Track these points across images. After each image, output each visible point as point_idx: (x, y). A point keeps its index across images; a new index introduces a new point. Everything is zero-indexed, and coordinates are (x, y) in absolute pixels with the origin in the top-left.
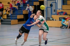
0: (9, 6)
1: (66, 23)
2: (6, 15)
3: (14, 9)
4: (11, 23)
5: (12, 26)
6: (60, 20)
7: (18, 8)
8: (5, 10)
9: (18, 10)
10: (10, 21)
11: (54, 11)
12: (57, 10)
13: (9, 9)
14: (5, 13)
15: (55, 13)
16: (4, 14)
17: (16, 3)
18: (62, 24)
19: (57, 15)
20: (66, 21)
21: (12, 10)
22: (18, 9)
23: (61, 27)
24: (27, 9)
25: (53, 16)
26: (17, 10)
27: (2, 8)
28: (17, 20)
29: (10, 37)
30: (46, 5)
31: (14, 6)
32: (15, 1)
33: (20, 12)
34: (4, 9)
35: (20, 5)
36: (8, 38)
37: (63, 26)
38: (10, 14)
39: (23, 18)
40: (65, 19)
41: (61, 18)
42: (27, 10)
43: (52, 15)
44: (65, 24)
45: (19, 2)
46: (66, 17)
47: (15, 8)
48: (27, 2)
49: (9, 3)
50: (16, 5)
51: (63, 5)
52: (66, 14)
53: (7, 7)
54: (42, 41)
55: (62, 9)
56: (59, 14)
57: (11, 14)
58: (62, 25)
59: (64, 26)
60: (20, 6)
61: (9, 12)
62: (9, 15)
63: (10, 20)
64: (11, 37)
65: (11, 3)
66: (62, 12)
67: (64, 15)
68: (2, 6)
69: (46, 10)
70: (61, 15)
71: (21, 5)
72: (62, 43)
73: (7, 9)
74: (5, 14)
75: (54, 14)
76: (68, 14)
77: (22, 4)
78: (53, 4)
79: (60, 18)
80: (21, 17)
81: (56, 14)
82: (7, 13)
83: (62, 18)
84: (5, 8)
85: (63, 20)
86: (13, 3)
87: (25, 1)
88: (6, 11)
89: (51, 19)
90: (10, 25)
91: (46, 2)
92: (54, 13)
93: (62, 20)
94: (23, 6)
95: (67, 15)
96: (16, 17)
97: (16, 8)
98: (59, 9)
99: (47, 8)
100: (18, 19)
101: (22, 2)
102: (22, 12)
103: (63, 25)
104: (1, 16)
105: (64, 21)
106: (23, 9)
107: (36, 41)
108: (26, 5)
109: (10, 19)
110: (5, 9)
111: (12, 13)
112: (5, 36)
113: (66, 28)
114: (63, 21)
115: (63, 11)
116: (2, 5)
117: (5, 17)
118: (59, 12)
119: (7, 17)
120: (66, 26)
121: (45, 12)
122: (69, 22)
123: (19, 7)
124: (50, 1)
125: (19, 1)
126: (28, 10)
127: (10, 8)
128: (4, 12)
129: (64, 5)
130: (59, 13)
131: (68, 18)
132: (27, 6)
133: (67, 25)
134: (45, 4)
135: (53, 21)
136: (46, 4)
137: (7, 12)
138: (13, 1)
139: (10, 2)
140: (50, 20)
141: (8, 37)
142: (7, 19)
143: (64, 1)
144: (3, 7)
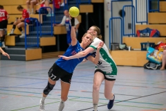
0: (21, 16)
1: (158, 56)
2: (13, 37)
3: (32, 23)
4: (26, 55)
5: (27, 63)
6: (144, 49)
7: (43, 20)
8: (12, 26)
9: (42, 25)
10: (24, 52)
11: (130, 26)
12: (136, 24)
13: (22, 23)
14: (12, 33)
15: (130, 32)
16: (9, 34)
17: (39, 7)
18: (148, 58)
19: (137, 36)
20: (156, 52)
21: (29, 24)
22: (41, 22)
23: (145, 67)
24: (63, 22)
25: (126, 39)
26: (39, 24)
27: (4, 19)
28: (40, 50)
29: (23, 90)
30: (110, 13)
31: (32, 15)
32: (35, 4)
33: (46, 29)
34: (9, 22)
35: (47, 13)
36: (19, 94)
37: (150, 65)
38: (23, 35)
39: (54, 43)
40: (155, 46)
41: (146, 44)
42: (65, 25)
43: (124, 37)
44: (156, 60)
45: (44, 6)
46: (158, 41)
47: (34, 19)
48: (63, 5)
49: (20, 8)
50: (37, 13)
51: (150, 12)
52: (157, 34)
53: (15, 17)
54: (100, 101)
55: (149, 22)
56: (141, 34)
57: (27, 35)
58: (147, 61)
59: (152, 64)
60: (48, 16)
61: (20, 29)
62: (21, 37)
63: (24, 49)
64: (26, 90)
65: (25, 7)
66: (148, 30)
67: (153, 36)
68: (4, 15)
69: (108, 25)
70: (144, 36)
71: (50, 13)
72: (146, 106)
73: (15, 22)
74: (11, 35)
75: (129, 35)
76: (162, 35)
77: (53, 10)
78: (126, 9)
79: (142, 44)
80: (51, 41)
81: (132, 35)
82: (17, 31)
83: (148, 45)
84: (11, 19)
85: (150, 49)
86: (29, 8)
87: (59, 3)
88: (14, 27)
89: (122, 46)
90: (23, 62)
91: (110, 5)
92: (127, 31)
93: (148, 48)
94: (55, 14)
95: (160, 36)
96: (39, 41)
97: (37, 19)
98: (142, 23)
99: (112, 19)
100: (41, 47)
101: (52, 6)
102: (52, 30)
103: (151, 62)
104: (2, 41)
105: (153, 53)
106: (55, 23)
107: (86, 100)
108: (61, 12)
109: (23, 46)
110: (12, 23)
111: (28, 33)
112: (11, 89)
113: (158, 68)
114: (150, 52)
115: (151, 27)
116: (4, 13)
117: (12, 42)
118: (141, 29)
119: (16, 42)
120: (156, 64)
121: (108, 29)
122: (164, 54)
123: (45, 18)
124: (118, 2)
125: (44, 3)
126: (67, 25)
127: (23, 19)
128: (10, 30)
129: (152, 14)
130: (141, 32)
131: (162, 44)
132: (63, 14)
133: (159, 61)
134: (108, 10)
135: (125, 51)
136: (110, 9)
137: (17, 28)
138: (29, 3)
139: (23, 6)
140: (120, 49)
141: (18, 90)
142: (16, 46)
143: (153, 2)
144: (6, 17)
